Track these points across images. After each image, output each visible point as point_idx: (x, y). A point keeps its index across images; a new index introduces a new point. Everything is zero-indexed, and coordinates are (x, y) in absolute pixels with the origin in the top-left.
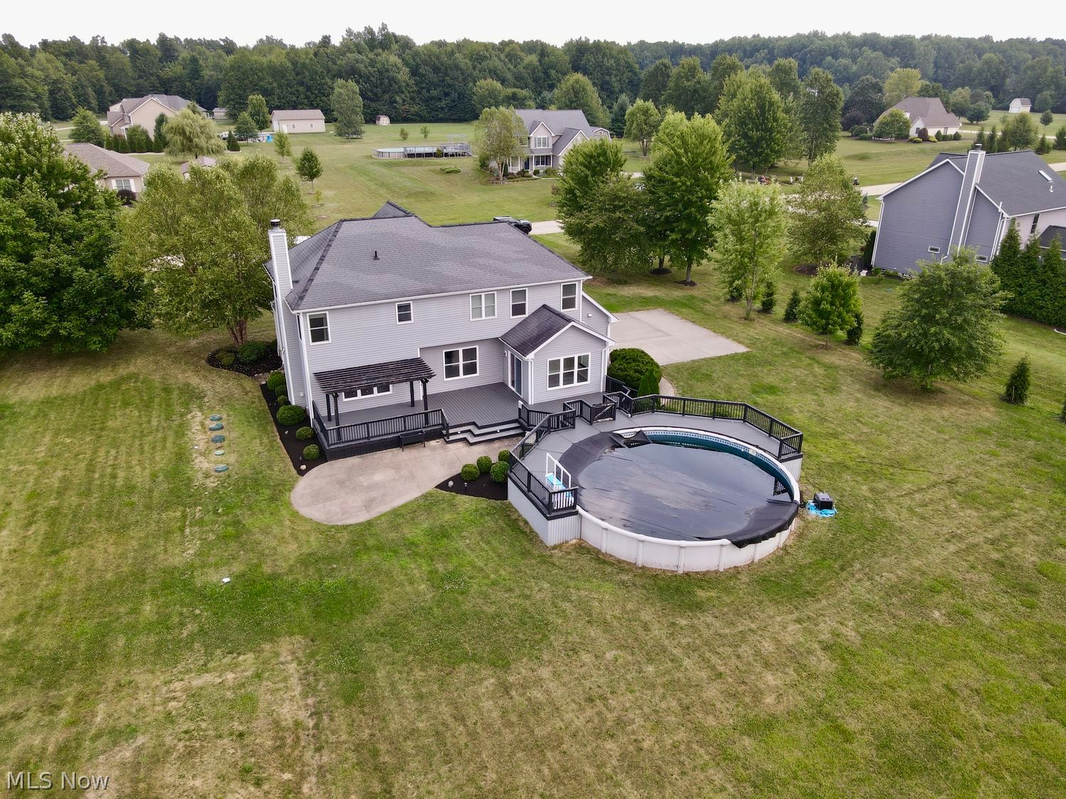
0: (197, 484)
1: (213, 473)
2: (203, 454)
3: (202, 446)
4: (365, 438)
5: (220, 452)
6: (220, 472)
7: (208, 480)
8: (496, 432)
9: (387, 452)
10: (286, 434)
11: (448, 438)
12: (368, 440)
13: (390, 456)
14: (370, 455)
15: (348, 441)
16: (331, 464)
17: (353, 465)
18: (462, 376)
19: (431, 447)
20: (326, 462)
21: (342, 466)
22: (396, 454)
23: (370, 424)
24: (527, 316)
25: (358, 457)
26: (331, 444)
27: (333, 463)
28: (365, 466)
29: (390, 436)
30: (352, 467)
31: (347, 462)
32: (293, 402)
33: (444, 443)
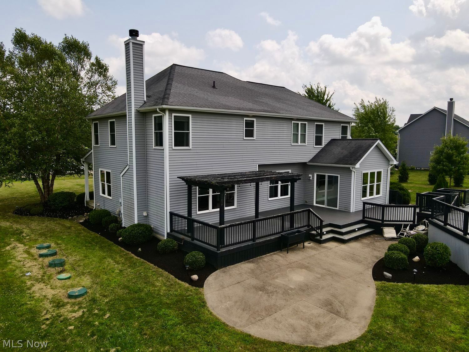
0: (48, 316)
1: (66, 300)
2: (41, 280)
3: (36, 271)
4: (251, 240)
5: (63, 276)
6: (76, 297)
7: (62, 311)
8: (354, 231)
9: (271, 255)
10: (140, 252)
11: (321, 238)
12: (253, 241)
13: (280, 258)
14: (258, 259)
15: (236, 244)
16: (224, 272)
17: (252, 270)
18: (279, 197)
19: (309, 248)
20: (215, 270)
21: (240, 272)
22: (284, 256)
23: (257, 222)
24: (323, 147)
25: (247, 262)
26: (221, 248)
27: (226, 270)
28: (266, 269)
29: (272, 238)
30: (252, 271)
31: (241, 267)
32: (136, 222)
33: (316, 243)
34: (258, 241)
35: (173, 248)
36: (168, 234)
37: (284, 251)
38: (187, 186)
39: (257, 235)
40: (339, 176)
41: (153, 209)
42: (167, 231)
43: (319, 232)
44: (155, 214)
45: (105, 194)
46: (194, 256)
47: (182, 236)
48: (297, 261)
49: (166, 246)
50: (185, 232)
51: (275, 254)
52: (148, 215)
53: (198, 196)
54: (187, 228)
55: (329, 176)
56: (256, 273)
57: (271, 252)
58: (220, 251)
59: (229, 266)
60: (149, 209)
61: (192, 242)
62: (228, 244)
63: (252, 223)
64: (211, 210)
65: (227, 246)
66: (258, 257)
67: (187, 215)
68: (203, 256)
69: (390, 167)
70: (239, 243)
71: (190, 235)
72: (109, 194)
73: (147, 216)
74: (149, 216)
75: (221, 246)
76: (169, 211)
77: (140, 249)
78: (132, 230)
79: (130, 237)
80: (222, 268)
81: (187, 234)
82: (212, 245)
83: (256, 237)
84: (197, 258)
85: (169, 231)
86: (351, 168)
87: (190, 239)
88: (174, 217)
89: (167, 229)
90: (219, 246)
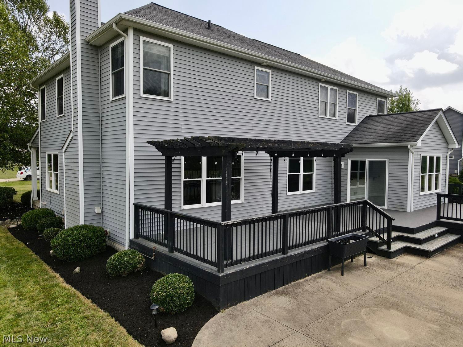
4: (280, 251)
8: (434, 238)
9: (314, 279)
10: (77, 273)
11: (389, 247)
12: (284, 253)
13: (334, 285)
14: (292, 286)
15: (254, 258)
16: (233, 317)
17: (289, 311)
18: (301, 191)
19: (374, 265)
20: (215, 312)
21: (266, 318)
22: (338, 280)
23: (289, 219)
24: (357, 125)
25: (275, 294)
26: (227, 266)
27: (236, 313)
28: (318, 310)
29: (315, 246)
30: (291, 316)
31: (265, 305)
32: (82, 222)
33: (381, 258)
34: (291, 253)
35: (135, 267)
36: (131, 241)
37: (334, 270)
38: (164, 158)
39: (290, 243)
40: (387, 160)
41: (110, 202)
42: (129, 237)
43: (385, 238)
44: (113, 209)
45: (52, 188)
46: (171, 284)
47: (152, 245)
48: (368, 292)
49: (121, 263)
50: (161, 238)
51: (320, 277)
52: (102, 212)
53: (183, 179)
54: (163, 233)
55: (371, 162)
56: (300, 320)
57: (313, 274)
58: (223, 272)
59: (242, 303)
60: (104, 203)
61: (170, 254)
62: (239, 258)
63: (282, 220)
64: (204, 203)
65: (238, 262)
66: (293, 283)
67: (163, 207)
68: (189, 284)
69: (450, 152)
70: (259, 256)
71: (166, 243)
72: (57, 188)
73: (101, 214)
74: (104, 214)
75: (225, 262)
76: (133, 202)
77: (77, 269)
78: (68, 236)
79: (64, 247)
80: (227, 308)
81: (164, 242)
82: (207, 261)
83: (289, 245)
84: (177, 288)
85: (132, 237)
86: (409, 146)
87: (167, 250)
88: (142, 213)
89: (129, 233)
90: (223, 262)
